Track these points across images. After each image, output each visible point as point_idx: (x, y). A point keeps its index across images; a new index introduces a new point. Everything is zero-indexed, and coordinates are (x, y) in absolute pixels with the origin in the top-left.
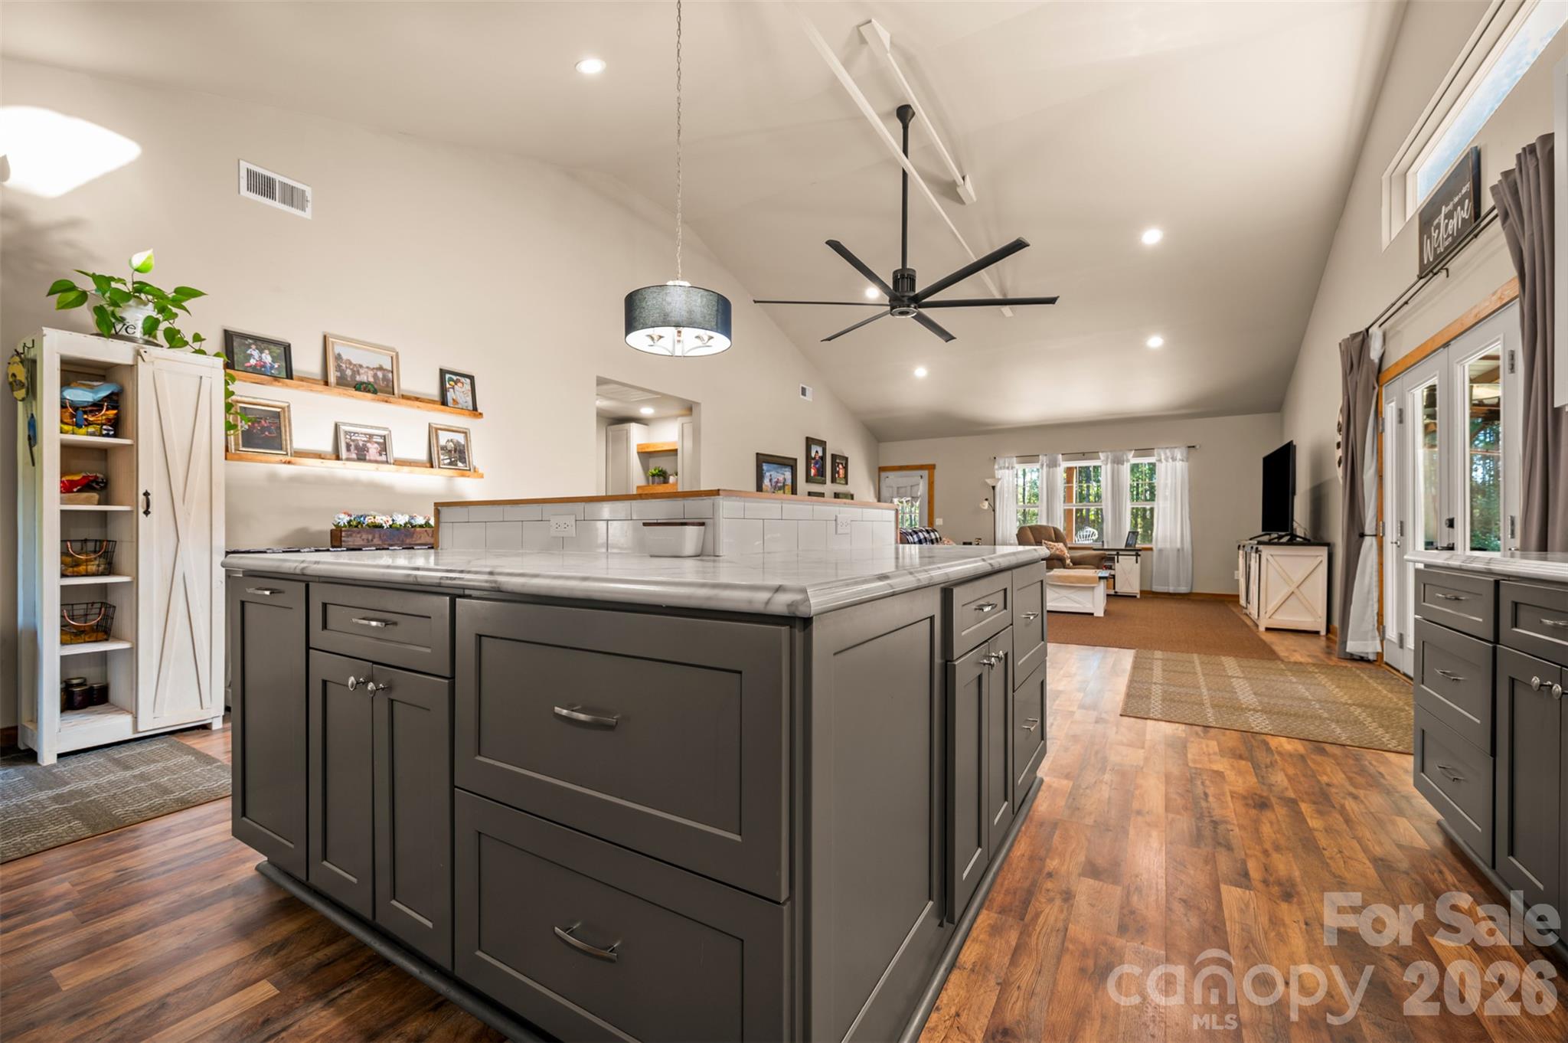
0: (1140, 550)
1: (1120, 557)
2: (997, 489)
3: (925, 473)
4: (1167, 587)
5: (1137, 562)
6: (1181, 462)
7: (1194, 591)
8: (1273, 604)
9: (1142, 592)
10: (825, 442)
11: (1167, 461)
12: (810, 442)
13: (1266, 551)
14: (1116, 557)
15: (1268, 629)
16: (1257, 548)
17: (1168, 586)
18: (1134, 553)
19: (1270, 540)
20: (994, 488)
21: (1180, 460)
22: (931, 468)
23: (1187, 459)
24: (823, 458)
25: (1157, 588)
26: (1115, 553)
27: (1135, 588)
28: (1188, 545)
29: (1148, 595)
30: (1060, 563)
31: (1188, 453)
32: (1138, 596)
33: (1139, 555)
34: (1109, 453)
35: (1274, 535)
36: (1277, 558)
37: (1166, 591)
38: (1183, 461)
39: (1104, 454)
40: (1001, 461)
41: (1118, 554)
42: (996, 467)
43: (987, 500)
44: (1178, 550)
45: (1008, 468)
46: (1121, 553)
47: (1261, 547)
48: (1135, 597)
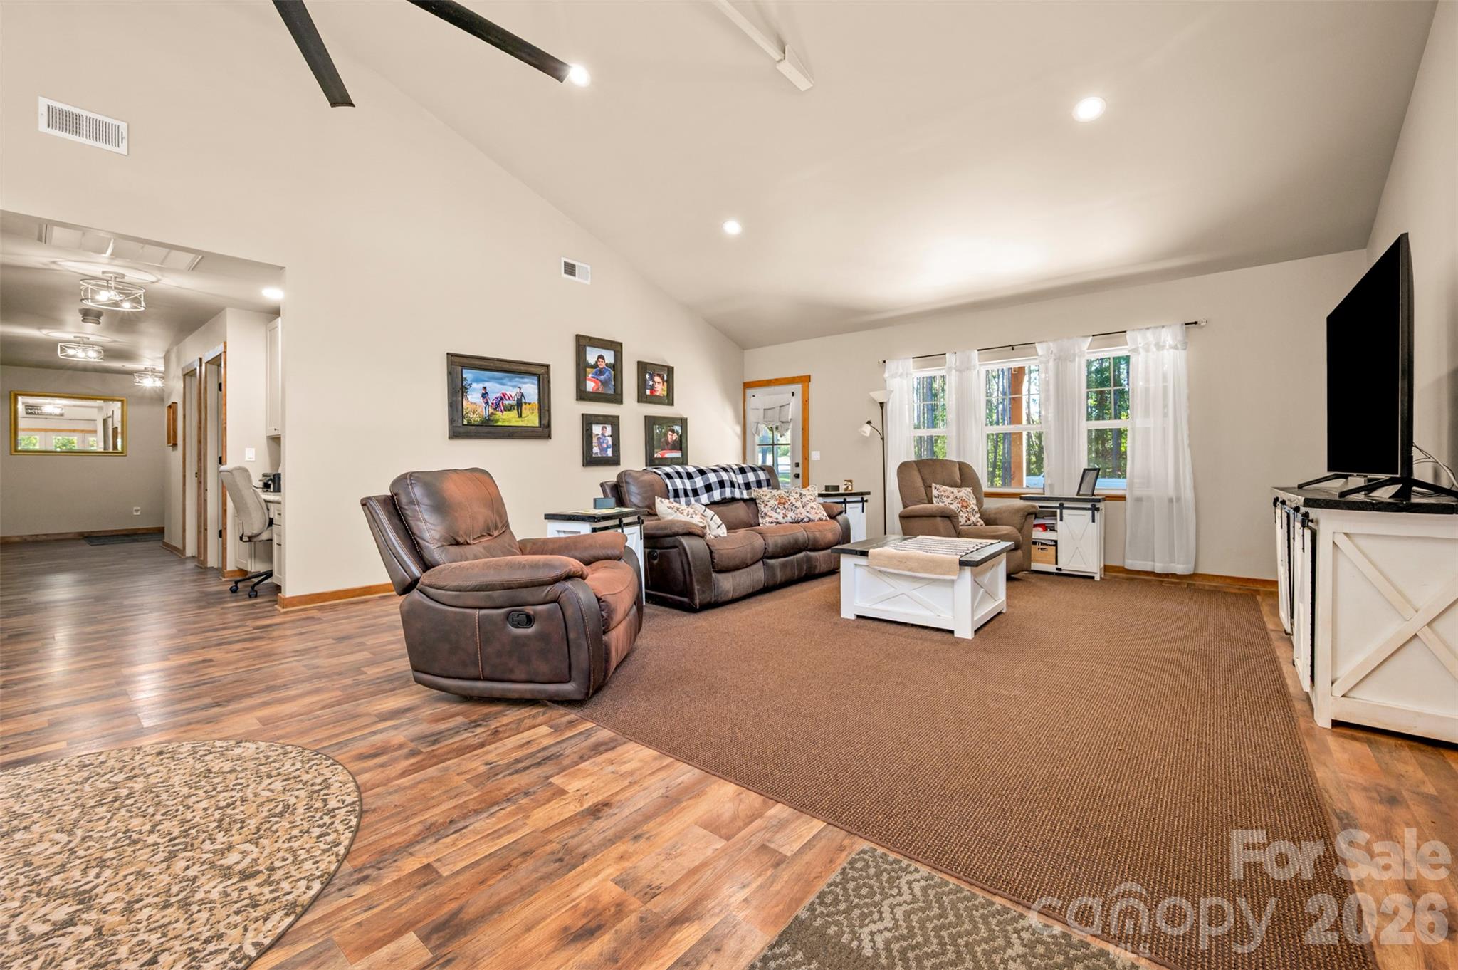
0: (1099, 501)
1: (1064, 511)
2: (889, 407)
3: (798, 388)
4: (1151, 563)
5: (1093, 521)
6: (1172, 351)
7: (1201, 571)
8: (1349, 669)
9: (1107, 569)
10: (621, 344)
11: (1147, 350)
12: (582, 343)
13: (1330, 523)
14: (1058, 511)
15: (1336, 724)
16: (1306, 515)
17: (1154, 561)
18: (1088, 505)
19: (1343, 494)
20: (882, 404)
21: (1172, 347)
22: (805, 380)
23: (1185, 345)
24: (616, 367)
25: (1132, 564)
26: (1057, 504)
27: (1091, 564)
28: (1188, 494)
29: (1117, 576)
30: (947, 522)
31: (1186, 335)
32: (1097, 578)
33: (1098, 509)
34: (1051, 344)
35: (1357, 481)
36: (1362, 543)
37: (1149, 569)
38: (1176, 348)
39: (1044, 345)
40: (891, 365)
41: (1062, 507)
42: (886, 375)
43: (869, 423)
44: (1171, 500)
45: (901, 375)
46: (1066, 504)
47: (1314, 513)
48: (1093, 578)
